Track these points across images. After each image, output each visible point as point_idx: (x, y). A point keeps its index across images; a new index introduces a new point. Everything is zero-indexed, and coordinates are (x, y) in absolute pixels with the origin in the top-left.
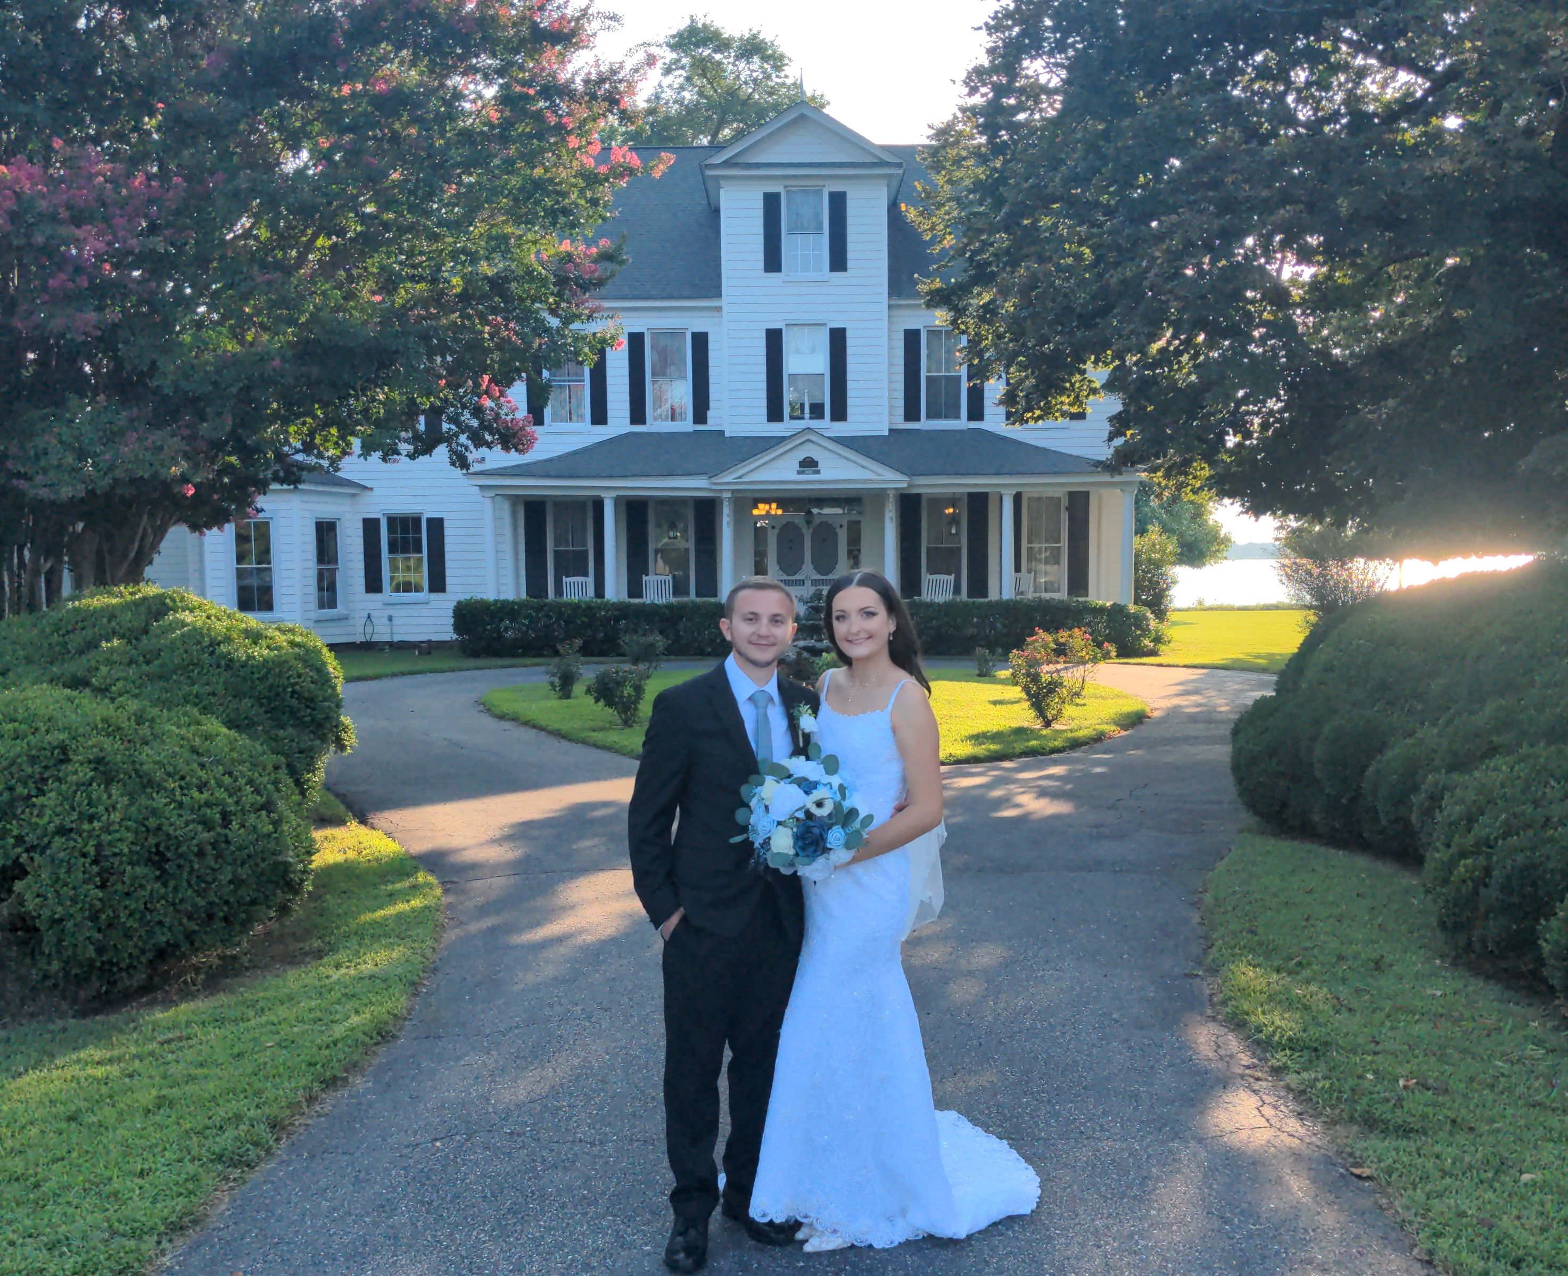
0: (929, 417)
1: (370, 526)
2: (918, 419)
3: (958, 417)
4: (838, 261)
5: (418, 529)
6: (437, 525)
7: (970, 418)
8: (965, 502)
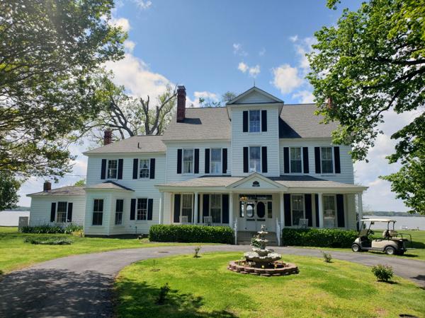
0: (292, 172)
1: (133, 201)
2: (288, 172)
3: (301, 172)
4: (265, 129)
5: (146, 202)
6: (151, 201)
7: (305, 172)
8: (304, 197)
